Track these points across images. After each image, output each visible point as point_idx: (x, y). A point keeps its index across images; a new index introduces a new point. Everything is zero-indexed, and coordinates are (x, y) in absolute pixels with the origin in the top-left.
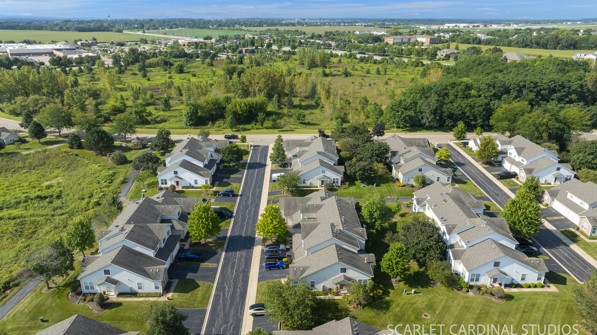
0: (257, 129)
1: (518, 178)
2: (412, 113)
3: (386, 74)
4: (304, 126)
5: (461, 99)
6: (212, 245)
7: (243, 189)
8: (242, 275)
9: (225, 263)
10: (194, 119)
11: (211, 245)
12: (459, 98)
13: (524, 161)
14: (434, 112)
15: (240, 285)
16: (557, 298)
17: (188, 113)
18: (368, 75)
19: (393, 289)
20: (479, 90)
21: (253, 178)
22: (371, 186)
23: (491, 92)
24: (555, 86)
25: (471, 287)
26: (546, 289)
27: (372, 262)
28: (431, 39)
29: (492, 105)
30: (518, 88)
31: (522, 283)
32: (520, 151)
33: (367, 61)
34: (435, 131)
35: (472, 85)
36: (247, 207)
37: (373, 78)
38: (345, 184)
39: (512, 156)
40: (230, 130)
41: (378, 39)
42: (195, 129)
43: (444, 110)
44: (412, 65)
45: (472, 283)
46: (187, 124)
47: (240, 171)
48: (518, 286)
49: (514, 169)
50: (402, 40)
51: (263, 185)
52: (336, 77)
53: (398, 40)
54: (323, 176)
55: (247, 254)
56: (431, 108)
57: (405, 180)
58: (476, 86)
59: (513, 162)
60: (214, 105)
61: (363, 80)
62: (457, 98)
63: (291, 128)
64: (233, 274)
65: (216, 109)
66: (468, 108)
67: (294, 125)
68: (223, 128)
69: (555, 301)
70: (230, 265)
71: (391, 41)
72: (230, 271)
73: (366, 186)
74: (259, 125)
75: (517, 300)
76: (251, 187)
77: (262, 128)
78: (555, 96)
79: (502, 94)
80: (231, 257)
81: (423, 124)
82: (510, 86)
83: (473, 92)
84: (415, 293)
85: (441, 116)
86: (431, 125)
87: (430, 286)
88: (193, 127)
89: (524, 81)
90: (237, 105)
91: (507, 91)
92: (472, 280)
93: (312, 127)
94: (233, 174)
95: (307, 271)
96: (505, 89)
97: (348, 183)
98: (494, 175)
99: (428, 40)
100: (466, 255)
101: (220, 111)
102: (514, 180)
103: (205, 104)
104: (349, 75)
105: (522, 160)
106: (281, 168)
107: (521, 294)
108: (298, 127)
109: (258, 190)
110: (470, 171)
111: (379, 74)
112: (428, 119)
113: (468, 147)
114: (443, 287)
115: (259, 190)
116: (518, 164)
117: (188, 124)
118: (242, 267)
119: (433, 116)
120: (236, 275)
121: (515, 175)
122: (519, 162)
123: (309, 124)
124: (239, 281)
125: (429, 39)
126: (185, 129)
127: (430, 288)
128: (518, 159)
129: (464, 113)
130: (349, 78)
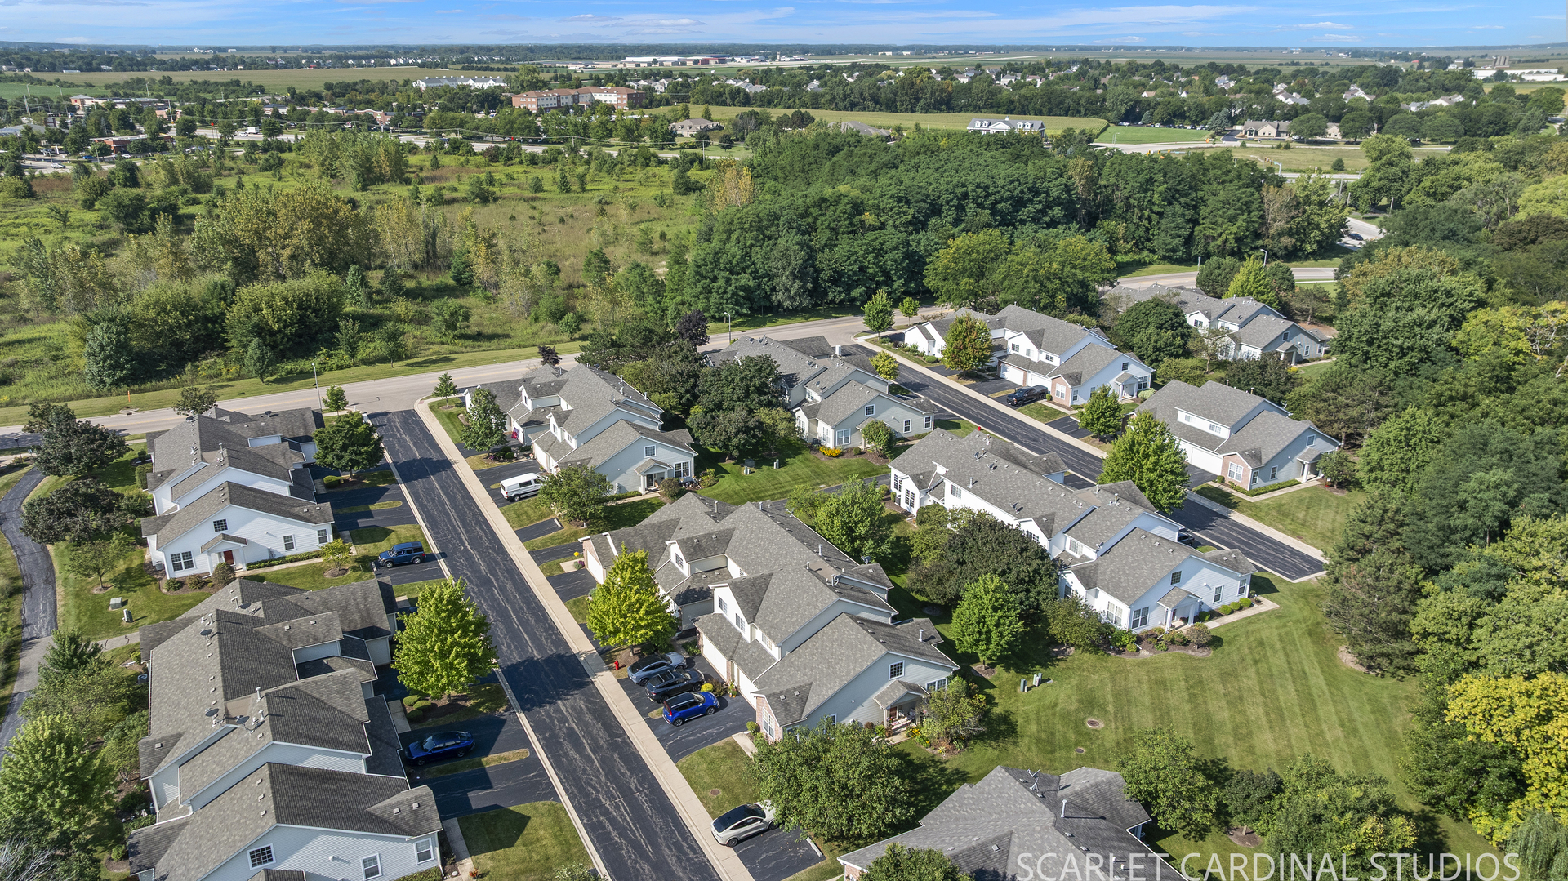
0: (341, 368)
1: (1051, 399)
2: (745, 280)
3: (584, 190)
4: (470, 343)
5: (851, 236)
6: (472, 702)
7: (435, 538)
8: (616, 756)
9: (545, 739)
10: (127, 362)
11: (468, 704)
12: (843, 233)
13: (1052, 359)
14: (800, 274)
15: (633, 783)
16: (1285, 620)
17: (102, 349)
18: (539, 195)
19: (993, 687)
20: (879, 212)
21: (443, 504)
22: (765, 468)
23: (905, 213)
24: (1022, 192)
25: (1139, 640)
26: (1257, 609)
27: (933, 637)
28: (630, 96)
29: (914, 244)
30: (955, 201)
31: (1215, 606)
32: (1037, 338)
33: (509, 159)
34: (807, 319)
35: (862, 202)
36: (486, 582)
37: (558, 203)
38: (706, 474)
39: (1022, 353)
40: (258, 380)
41: (491, 100)
42: (133, 392)
43: (821, 266)
44: (634, 163)
45: (1138, 631)
46: (102, 382)
47: (386, 490)
48: (1214, 615)
49: (1034, 380)
50: (559, 101)
51: (482, 515)
52: (456, 205)
53: (548, 102)
54: (653, 463)
55: (588, 701)
56: (793, 263)
57: (840, 441)
58: (870, 202)
59: (1026, 365)
60: (182, 314)
61: (534, 208)
62: (837, 234)
63: (438, 353)
64: (593, 762)
65: (189, 324)
66: (871, 257)
67: (443, 343)
68: (229, 380)
69: (1285, 626)
70: (566, 743)
71: (532, 103)
72: (577, 756)
73: (753, 469)
74: (342, 356)
75: (1230, 643)
76: (453, 526)
77: (355, 365)
78: (1023, 214)
79: (928, 217)
80: (552, 721)
81: (776, 303)
82: (939, 197)
83: (869, 218)
84: (1041, 681)
85: (815, 281)
86: (796, 304)
87: (1059, 660)
88: (125, 388)
89: (963, 186)
90: (263, 306)
91: (935, 210)
92: (1135, 624)
93: (494, 343)
94: (373, 503)
95: (811, 694)
96: (931, 204)
97: (712, 470)
98: (996, 399)
99: (622, 99)
100: (1104, 573)
101: (206, 328)
102: (1044, 402)
103: (152, 313)
104: (491, 199)
105: (1047, 358)
106: (497, 464)
107: (1229, 627)
108: (457, 349)
109: (481, 532)
110: (945, 398)
111: (568, 191)
112: (787, 290)
113: (905, 346)
114: (1086, 655)
115: (482, 529)
116: (1041, 368)
117: (108, 381)
118: (603, 738)
119: (798, 283)
120: (603, 762)
121: (1042, 393)
122: (1040, 362)
123: (479, 336)
124: (623, 774)
125: (625, 97)
126: (99, 396)
127: (1062, 664)
128: (1037, 356)
129: (863, 269)
130: (492, 206)
